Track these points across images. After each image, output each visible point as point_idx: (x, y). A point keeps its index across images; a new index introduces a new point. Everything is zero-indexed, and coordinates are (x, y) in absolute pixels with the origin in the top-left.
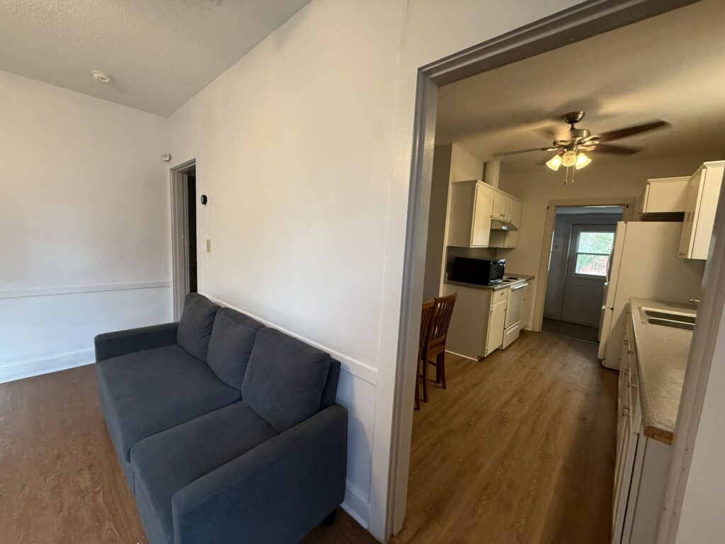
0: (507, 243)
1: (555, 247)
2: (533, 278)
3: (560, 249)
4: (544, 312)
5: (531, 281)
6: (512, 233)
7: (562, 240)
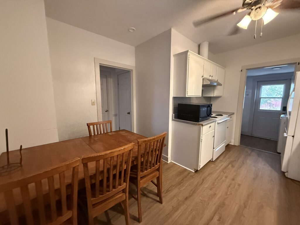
0: (215, 93)
1: (247, 95)
2: (233, 114)
3: (250, 96)
4: (242, 132)
5: (231, 116)
6: (219, 87)
7: (251, 91)
